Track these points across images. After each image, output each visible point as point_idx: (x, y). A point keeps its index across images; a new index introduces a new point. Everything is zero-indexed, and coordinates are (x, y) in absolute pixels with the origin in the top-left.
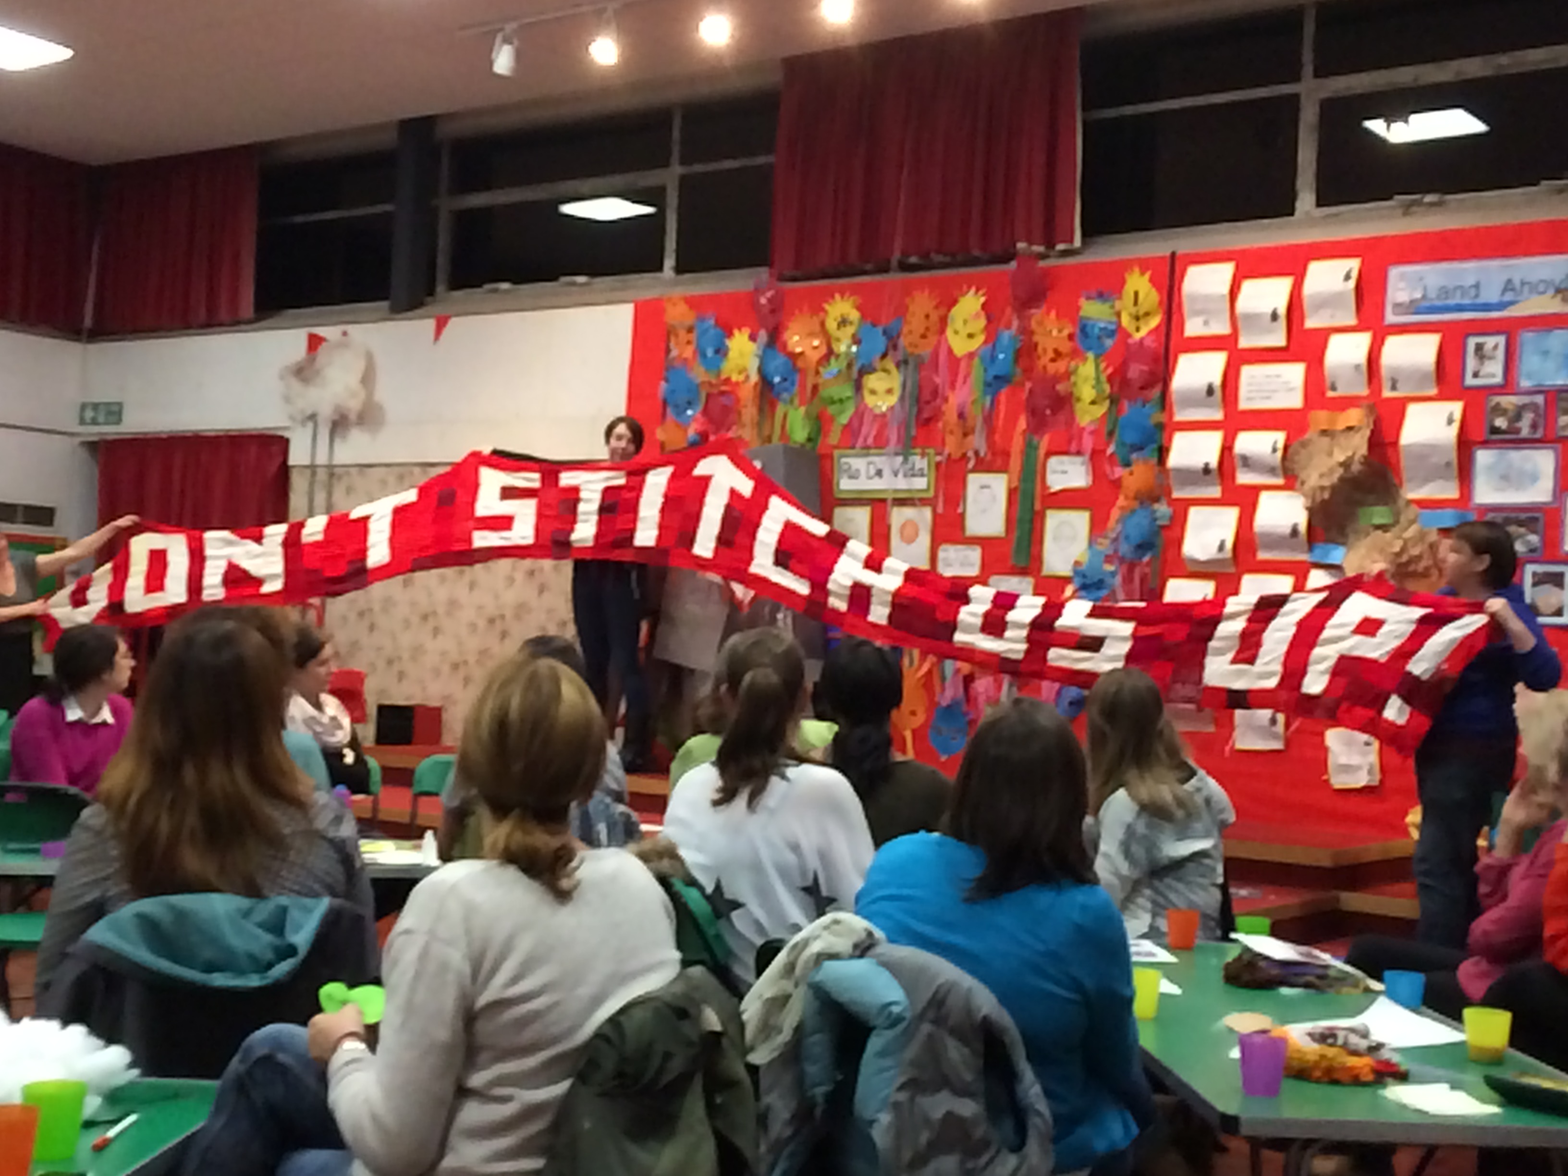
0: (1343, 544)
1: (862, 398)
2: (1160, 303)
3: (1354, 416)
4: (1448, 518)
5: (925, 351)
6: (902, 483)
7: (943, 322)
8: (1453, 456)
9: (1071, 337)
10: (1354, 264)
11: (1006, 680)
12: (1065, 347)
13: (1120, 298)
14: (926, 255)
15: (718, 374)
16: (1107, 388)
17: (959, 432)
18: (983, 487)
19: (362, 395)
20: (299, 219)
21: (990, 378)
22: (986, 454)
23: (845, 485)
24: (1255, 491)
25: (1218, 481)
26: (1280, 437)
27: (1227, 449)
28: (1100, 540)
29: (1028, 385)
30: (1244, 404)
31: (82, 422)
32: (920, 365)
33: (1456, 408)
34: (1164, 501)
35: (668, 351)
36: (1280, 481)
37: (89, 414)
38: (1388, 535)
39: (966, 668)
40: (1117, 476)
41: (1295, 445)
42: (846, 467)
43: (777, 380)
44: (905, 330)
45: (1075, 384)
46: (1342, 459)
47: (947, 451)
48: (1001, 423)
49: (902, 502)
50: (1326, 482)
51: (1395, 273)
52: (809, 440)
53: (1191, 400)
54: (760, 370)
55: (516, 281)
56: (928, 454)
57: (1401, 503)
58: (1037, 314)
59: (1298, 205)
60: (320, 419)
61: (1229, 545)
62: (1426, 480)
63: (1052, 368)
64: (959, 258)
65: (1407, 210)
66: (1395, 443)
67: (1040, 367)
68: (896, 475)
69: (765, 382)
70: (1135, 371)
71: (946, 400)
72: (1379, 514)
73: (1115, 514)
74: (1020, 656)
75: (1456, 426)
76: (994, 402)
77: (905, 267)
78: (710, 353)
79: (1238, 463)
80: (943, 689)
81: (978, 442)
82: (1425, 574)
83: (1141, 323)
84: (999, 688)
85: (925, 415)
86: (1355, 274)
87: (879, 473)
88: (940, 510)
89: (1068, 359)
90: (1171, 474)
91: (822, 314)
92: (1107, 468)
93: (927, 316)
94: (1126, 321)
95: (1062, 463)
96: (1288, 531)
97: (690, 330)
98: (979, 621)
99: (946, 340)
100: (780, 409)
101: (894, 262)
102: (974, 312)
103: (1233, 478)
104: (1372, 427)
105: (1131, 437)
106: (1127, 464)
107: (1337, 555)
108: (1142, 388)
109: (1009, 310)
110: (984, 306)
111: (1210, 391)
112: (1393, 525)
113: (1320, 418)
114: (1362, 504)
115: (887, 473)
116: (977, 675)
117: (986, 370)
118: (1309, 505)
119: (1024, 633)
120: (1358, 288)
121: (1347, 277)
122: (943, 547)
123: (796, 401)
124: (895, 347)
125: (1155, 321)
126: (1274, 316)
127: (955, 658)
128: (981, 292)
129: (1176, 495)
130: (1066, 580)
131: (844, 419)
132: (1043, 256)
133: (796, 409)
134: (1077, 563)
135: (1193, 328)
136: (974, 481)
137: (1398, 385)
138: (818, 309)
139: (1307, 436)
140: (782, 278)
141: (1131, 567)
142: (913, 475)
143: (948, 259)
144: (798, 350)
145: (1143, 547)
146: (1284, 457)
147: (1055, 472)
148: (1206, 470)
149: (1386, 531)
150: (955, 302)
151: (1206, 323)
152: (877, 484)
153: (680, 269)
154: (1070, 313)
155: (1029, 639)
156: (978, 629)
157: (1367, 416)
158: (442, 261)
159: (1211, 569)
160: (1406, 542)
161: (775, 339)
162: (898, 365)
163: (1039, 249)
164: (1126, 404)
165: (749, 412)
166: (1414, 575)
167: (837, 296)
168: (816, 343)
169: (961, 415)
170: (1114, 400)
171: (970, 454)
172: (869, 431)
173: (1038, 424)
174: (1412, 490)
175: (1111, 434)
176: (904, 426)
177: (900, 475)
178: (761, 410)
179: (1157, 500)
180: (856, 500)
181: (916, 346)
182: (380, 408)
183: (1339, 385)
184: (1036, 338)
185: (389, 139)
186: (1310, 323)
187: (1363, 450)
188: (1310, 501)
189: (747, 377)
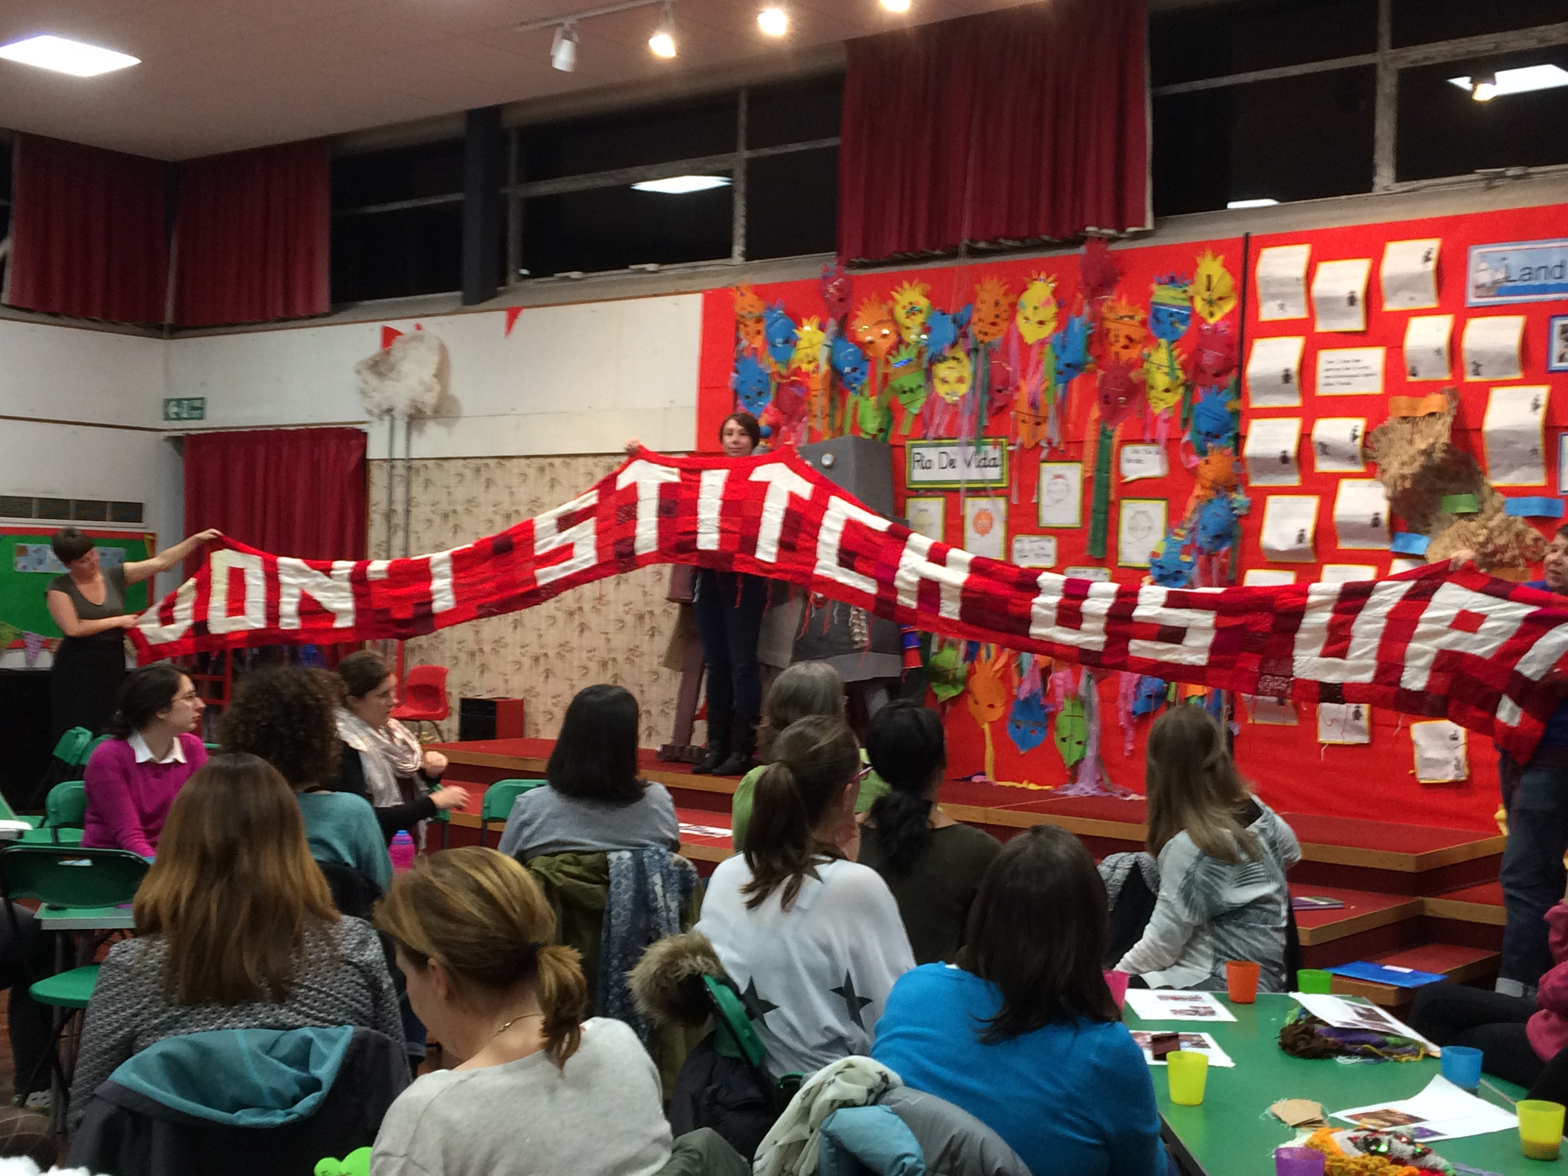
0: (1427, 533)
1: (933, 387)
2: (1235, 288)
3: (1435, 402)
4: (1535, 506)
5: (996, 339)
6: (975, 474)
7: (1013, 308)
8: (1539, 443)
9: (1143, 323)
10: (1433, 245)
11: (1085, 671)
12: (1137, 333)
13: (1192, 283)
14: (994, 241)
15: (788, 365)
16: (1180, 374)
17: (1031, 420)
18: (1058, 477)
19: (437, 388)
20: (373, 209)
21: (1062, 367)
22: (1059, 443)
23: (918, 475)
24: (1335, 479)
25: (1296, 470)
26: (1359, 424)
27: (1305, 436)
28: (1177, 530)
29: (1101, 373)
30: (1322, 391)
31: (167, 418)
32: (990, 354)
33: (1542, 392)
34: (1241, 490)
35: (738, 340)
36: (1360, 469)
37: (173, 409)
38: (1473, 525)
39: (1044, 660)
40: (1192, 465)
41: (1376, 432)
42: (918, 457)
43: (847, 369)
44: (975, 318)
45: (1148, 371)
46: (1423, 446)
47: (1019, 440)
48: (1074, 409)
49: (976, 492)
50: (1407, 471)
51: (1476, 252)
52: (881, 430)
53: (1267, 387)
54: (831, 361)
55: (585, 270)
56: (1001, 444)
57: (1486, 491)
58: (1109, 298)
59: (1377, 179)
60: (396, 413)
61: (1309, 534)
62: (1511, 468)
63: (1125, 355)
64: (1029, 242)
65: (1490, 185)
66: (1479, 430)
67: (1113, 357)
68: (969, 465)
69: (836, 372)
70: (1210, 357)
71: (1018, 389)
72: (1464, 503)
73: (1192, 503)
74: (1100, 648)
75: (1541, 411)
76: (1067, 389)
77: (973, 252)
78: (779, 341)
79: (1318, 450)
80: (1021, 682)
81: (1051, 431)
82: (1512, 564)
83: (1215, 309)
84: (1077, 681)
85: (997, 404)
86: (1434, 255)
87: (952, 463)
88: (1015, 501)
89: (1140, 346)
90: (1248, 464)
91: (890, 303)
92: (1183, 456)
93: (997, 304)
94: (1199, 306)
95: (1137, 452)
96: (1368, 520)
97: (759, 320)
98: (1053, 614)
99: (1017, 328)
100: (852, 398)
101: (963, 249)
102: (1043, 299)
103: (1312, 464)
104: (1454, 412)
105: (1206, 425)
106: (1203, 452)
107: (1420, 545)
108: (1217, 375)
109: (1080, 296)
110: (1055, 293)
111: (1287, 377)
112: (1476, 514)
113: (1401, 404)
114: (1444, 492)
115: (959, 463)
116: (1053, 668)
117: (1057, 357)
118: (1390, 494)
119: (1101, 625)
120: (1439, 271)
121: (1427, 259)
122: (1019, 537)
123: (867, 392)
124: (965, 335)
125: (1229, 306)
126: (1352, 300)
127: (1032, 651)
128: (1050, 279)
129: (1254, 483)
130: (1144, 571)
131: (915, 410)
132: (1113, 240)
133: (867, 399)
134: (1154, 554)
135: (1269, 312)
136: (1048, 470)
137: (1481, 369)
138: (886, 298)
139: (1386, 423)
140: (851, 265)
141: (1209, 557)
142: (986, 466)
143: (1017, 244)
144: (869, 338)
145: (1220, 537)
146: (1365, 445)
147: (1129, 461)
148: (1284, 459)
149: (1471, 520)
150: (1024, 289)
151: (1282, 306)
152: (950, 475)
153: (749, 255)
154: (1143, 298)
155: (1107, 631)
156: (1054, 622)
157: (1450, 402)
158: (514, 249)
159: (1293, 560)
160: (1491, 531)
161: (844, 331)
162: (968, 354)
163: (1111, 232)
164: (1200, 391)
165: (819, 402)
166: (1501, 564)
167: (906, 285)
168: (886, 331)
169: (1033, 405)
170: (1189, 387)
171: (1044, 444)
172: (940, 420)
173: (1112, 412)
174: (1495, 478)
175: (1186, 421)
176: (976, 415)
177: (973, 465)
178: (832, 400)
179: (1234, 488)
180: (929, 491)
181: (986, 334)
182: (454, 400)
183: (1420, 369)
184: (1108, 325)
185: (458, 128)
186: (1390, 306)
187: (1445, 438)
188: (1390, 490)
189: (817, 367)
